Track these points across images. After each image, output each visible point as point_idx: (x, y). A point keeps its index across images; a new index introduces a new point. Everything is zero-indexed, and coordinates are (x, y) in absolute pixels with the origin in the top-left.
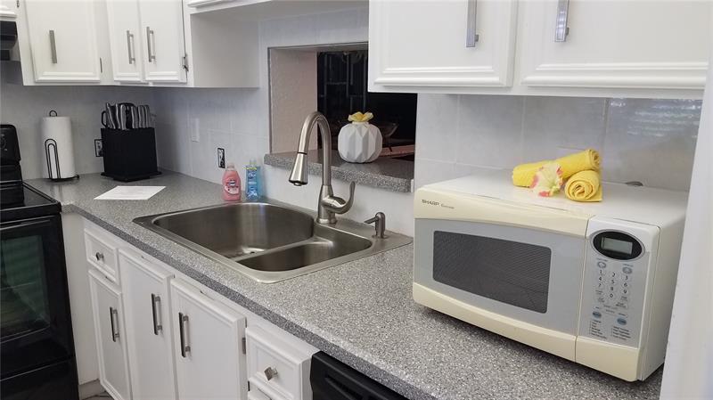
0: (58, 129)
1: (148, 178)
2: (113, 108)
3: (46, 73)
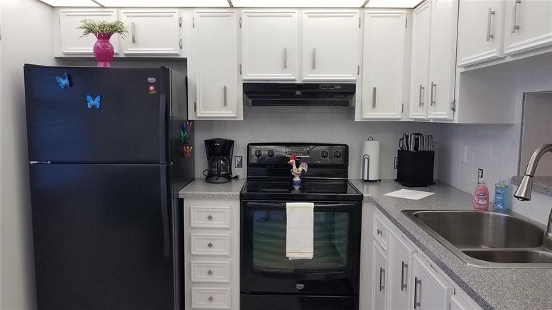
0: (372, 149)
1: (425, 186)
2: (407, 137)
3: (368, 114)
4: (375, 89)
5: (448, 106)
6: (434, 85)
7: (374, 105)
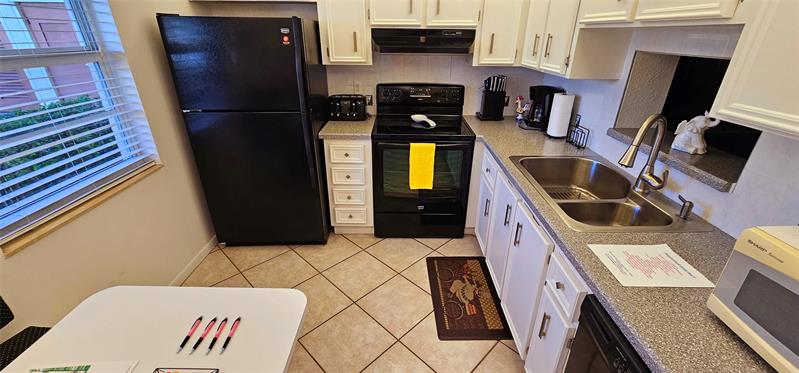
3: (485, 59)
4: (493, 35)
5: (563, 60)
6: (550, 37)
7: (491, 52)
